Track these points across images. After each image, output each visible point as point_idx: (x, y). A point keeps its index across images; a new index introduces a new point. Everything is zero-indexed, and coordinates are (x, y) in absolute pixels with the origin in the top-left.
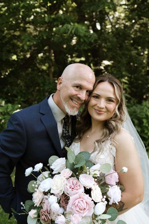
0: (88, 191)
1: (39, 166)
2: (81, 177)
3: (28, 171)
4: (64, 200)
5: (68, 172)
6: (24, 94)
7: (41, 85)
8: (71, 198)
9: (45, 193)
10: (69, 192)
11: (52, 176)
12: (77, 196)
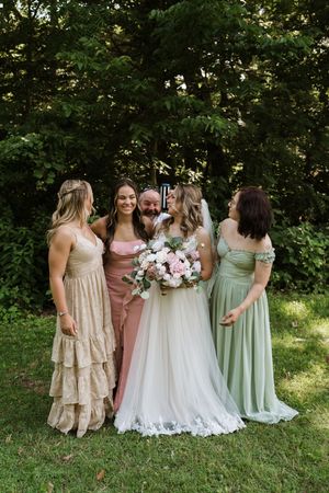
5: (167, 249)
11: (153, 252)
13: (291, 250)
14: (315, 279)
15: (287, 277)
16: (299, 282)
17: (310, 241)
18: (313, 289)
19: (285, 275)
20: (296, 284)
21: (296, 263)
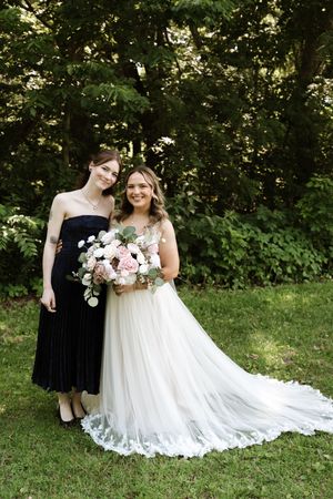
0: (135, 256)
1: (91, 239)
2: (129, 245)
3: (81, 243)
4: (115, 262)
5: (118, 242)
6: (21, 190)
7: (52, 176)
8: (121, 260)
9: (98, 259)
10: (119, 256)
11: (102, 246)
12: (125, 259)
13: (209, 241)
14: (236, 273)
15: (205, 271)
16: (218, 276)
17: (232, 231)
18: (232, 284)
19: (203, 268)
20: (215, 279)
21: (215, 255)
